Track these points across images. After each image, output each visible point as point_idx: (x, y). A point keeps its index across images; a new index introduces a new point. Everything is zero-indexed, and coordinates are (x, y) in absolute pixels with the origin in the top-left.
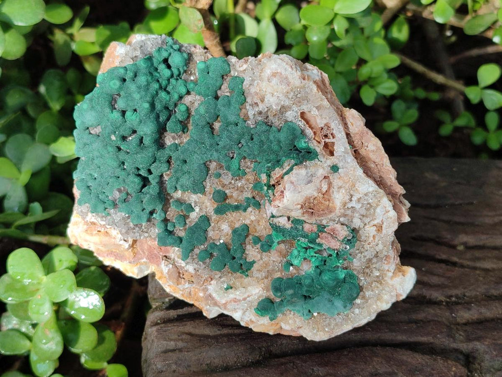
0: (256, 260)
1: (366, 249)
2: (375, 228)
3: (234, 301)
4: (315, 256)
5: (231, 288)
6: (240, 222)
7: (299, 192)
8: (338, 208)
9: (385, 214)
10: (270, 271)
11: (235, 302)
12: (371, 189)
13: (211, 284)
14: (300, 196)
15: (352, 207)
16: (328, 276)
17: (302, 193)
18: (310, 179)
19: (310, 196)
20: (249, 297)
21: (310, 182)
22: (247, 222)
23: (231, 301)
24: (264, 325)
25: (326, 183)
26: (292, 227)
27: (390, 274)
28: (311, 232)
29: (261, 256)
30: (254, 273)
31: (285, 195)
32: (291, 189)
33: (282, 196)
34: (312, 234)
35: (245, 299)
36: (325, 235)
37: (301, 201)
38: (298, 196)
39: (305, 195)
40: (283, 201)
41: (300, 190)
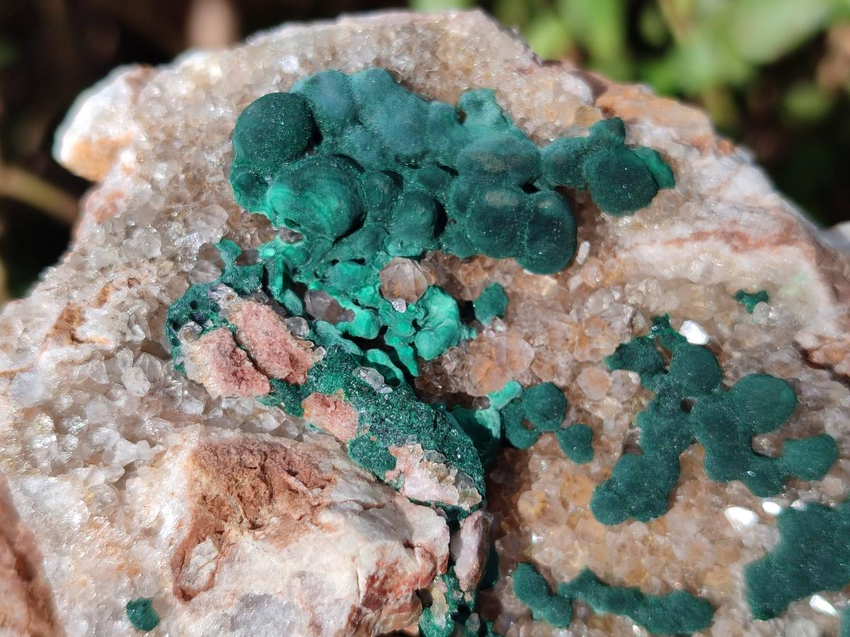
0: (600, 372)
1: (154, 268)
2: (80, 332)
3: (745, 243)
4: (356, 303)
5: (741, 295)
6: (621, 538)
7: (302, 575)
8: (184, 455)
9: (22, 371)
10: (560, 307)
11: (743, 238)
12: (33, 483)
13: (821, 338)
14: (305, 560)
15: (133, 439)
16: (325, 210)
17: (292, 566)
18: (247, 615)
19: (267, 545)
20: (680, 241)
21: (251, 602)
23: (759, 245)
24: (658, 121)
25: (192, 570)
26: (401, 443)
27: (127, 157)
28: (330, 400)
29: (574, 377)
30: (626, 320)
31: (363, 588)
32: (326, 601)
33: (377, 584)
34: (331, 389)
35: (699, 236)
36: (280, 371)
37: (312, 536)
38: (311, 560)
39: (285, 554)
40: (377, 564)
41: (297, 581)
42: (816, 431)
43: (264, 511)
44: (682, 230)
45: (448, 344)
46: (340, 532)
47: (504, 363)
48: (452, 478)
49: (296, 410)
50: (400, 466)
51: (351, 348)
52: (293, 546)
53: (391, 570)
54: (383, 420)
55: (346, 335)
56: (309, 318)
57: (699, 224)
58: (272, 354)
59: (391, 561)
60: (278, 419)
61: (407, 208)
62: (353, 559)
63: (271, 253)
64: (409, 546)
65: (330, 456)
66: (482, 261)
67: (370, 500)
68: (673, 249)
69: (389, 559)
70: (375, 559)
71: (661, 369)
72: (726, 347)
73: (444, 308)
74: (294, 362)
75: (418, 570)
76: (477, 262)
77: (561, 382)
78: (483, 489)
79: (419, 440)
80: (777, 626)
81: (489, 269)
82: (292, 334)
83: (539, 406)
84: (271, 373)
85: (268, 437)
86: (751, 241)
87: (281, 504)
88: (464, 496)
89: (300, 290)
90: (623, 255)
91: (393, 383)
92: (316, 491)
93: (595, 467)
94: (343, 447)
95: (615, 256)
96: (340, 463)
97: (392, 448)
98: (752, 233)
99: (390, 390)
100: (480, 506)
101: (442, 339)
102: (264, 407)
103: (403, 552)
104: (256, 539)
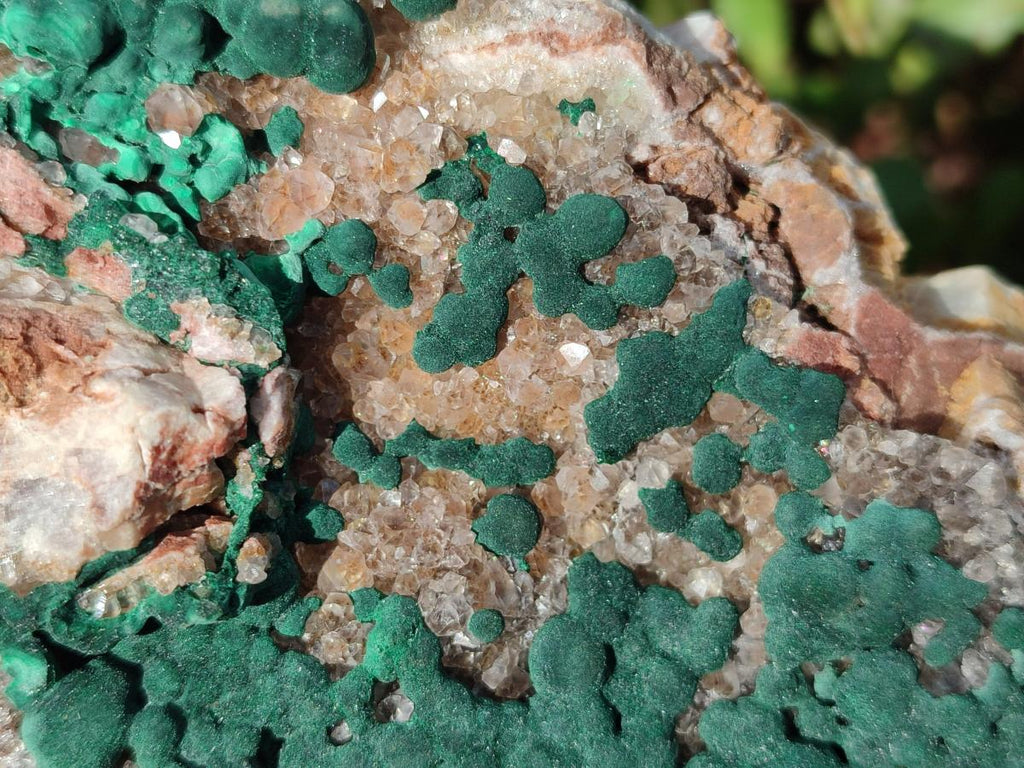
0: (412, 202)
3: (565, 46)
4: (119, 139)
5: (563, 105)
7: (78, 452)
10: (364, 133)
11: (564, 40)
13: (655, 148)
14: (80, 436)
16: (72, 32)
17: (67, 444)
18: (22, 502)
19: (36, 423)
20: (492, 47)
21: (26, 487)
22: (421, 378)
23: (580, 47)
26: (184, 298)
28: (97, 255)
29: (384, 211)
30: (437, 142)
31: (147, 460)
32: (108, 478)
33: (164, 456)
34: (97, 242)
35: (513, 39)
36: (35, 225)
37: (85, 409)
38: (87, 436)
39: (56, 431)
40: (162, 433)
41: (73, 461)
42: (652, 252)
43: (31, 386)
44: (494, 34)
45: (234, 182)
46: (118, 401)
47: (302, 198)
48: (245, 333)
49: (59, 269)
50: (186, 324)
51: (117, 193)
52: (65, 421)
53: (179, 439)
54: (160, 274)
55: (111, 178)
56: (65, 160)
57: (513, 25)
58: (23, 206)
59: (178, 429)
60: (40, 281)
61: (170, 23)
62: (133, 430)
63: (15, 88)
64: (199, 410)
65: (103, 319)
66: (269, 81)
67: (151, 365)
68: (486, 55)
69: (175, 426)
70: (158, 427)
71: (481, 194)
72: (550, 166)
73: (226, 140)
74: (50, 213)
75: (211, 437)
76: (262, 83)
77: (370, 218)
78: (283, 342)
79: (204, 293)
80: (625, 468)
81: (278, 90)
82: (45, 181)
83: (343, 246)
84: (25, 228)
85: (29, 303)
86: (572, 42)
87: (50, 376)
88: (261, 352)
89: (52, 129)
90: (429, 66)
91: (170, 230)
92: (88, 358)
93: (415, 310)
94: (119, 309)
95: (421, 68)
96: (116, 326)
97: (175, 304)
98: (573, 33)
99: (165, 238)
100: (280, 362)
101: (226, 176)
102: (23, 269)
103: (192, 419)
104: (23, 416)
